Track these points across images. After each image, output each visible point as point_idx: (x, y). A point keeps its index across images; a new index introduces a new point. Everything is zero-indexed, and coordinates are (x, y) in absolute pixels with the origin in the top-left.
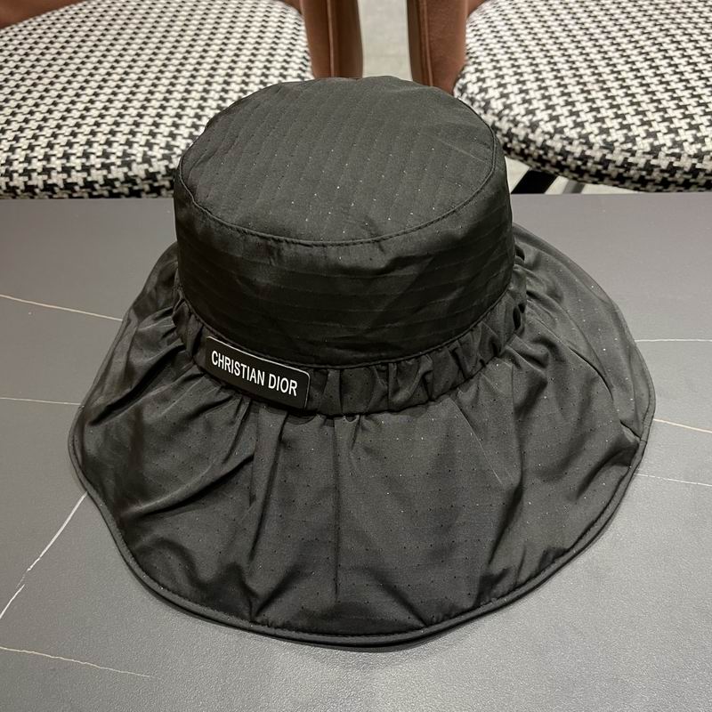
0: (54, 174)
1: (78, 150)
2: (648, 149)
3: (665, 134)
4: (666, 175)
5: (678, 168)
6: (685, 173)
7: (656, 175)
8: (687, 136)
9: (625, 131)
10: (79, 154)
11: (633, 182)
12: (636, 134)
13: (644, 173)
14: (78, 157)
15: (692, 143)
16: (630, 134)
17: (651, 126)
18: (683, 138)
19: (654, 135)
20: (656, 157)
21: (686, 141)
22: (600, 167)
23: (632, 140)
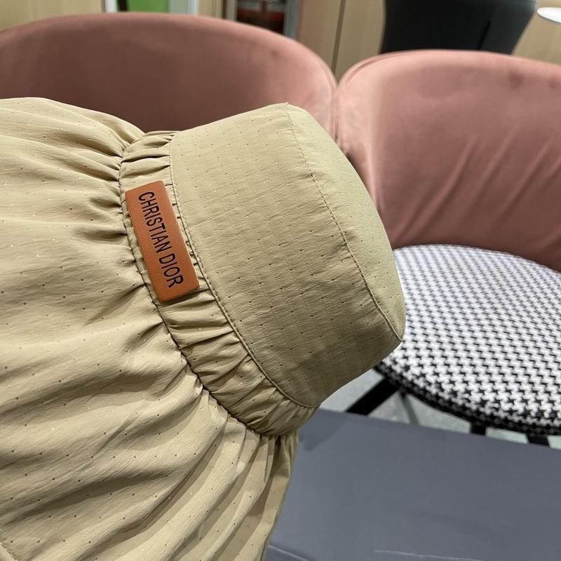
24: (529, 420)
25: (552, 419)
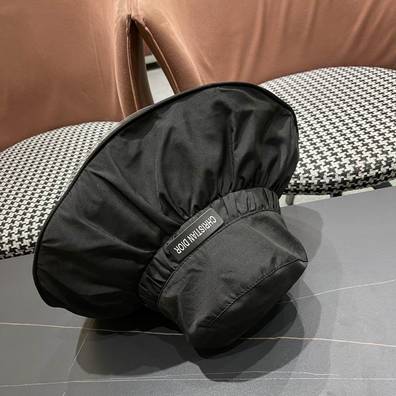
0: (14, 243)
1: (25, 228)
2: (317, 175)
3: (324, 166)
4: (330, 186)
5: (335, 182)
6: (339, 183)
7: (324, 186)
8: (335, 165)
9: (304, 168)
10: (26, 230)
11: (314, 192)
12: (309, 168)
13: (318, 187)
14: (26, 232)
15: (339, 169)
16: (306, 169)
17: (316, 163)
18: (334, 166)
19: (318, 167)
20: (322, 179)
21: (336, 168)
22: (295, 187)
23: (308, 172)
24: (361, 176)
25: (378, 168)
